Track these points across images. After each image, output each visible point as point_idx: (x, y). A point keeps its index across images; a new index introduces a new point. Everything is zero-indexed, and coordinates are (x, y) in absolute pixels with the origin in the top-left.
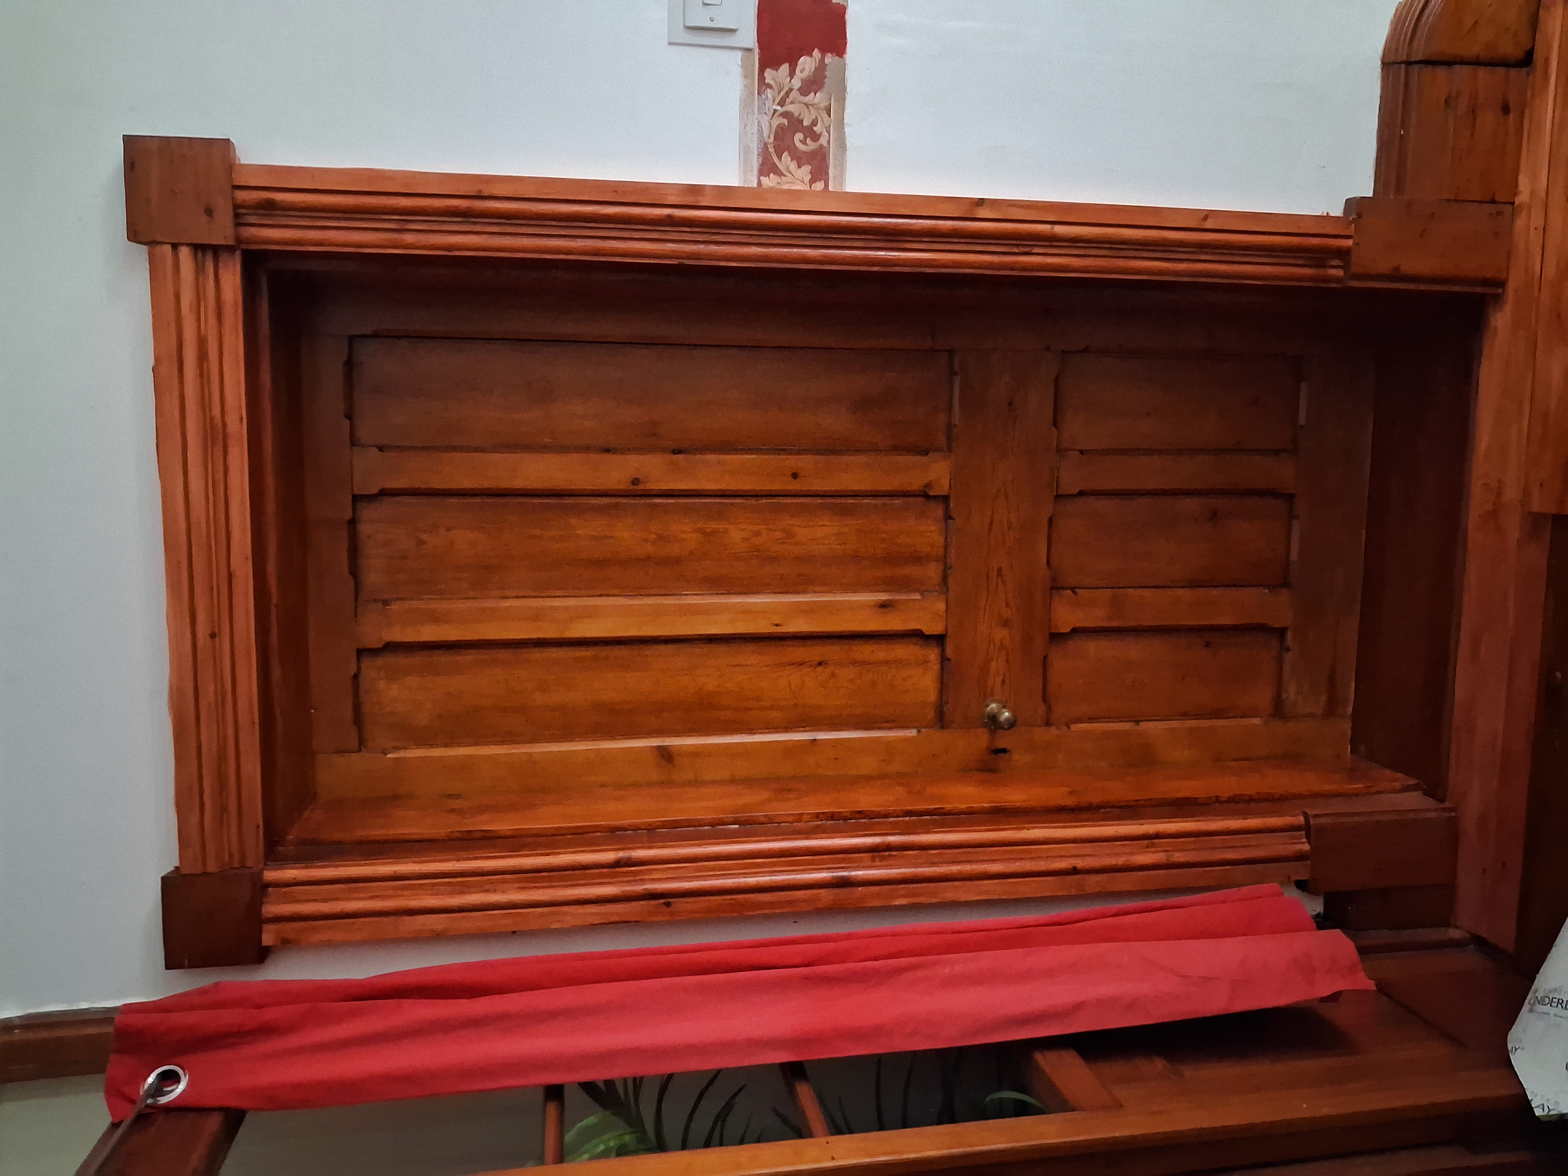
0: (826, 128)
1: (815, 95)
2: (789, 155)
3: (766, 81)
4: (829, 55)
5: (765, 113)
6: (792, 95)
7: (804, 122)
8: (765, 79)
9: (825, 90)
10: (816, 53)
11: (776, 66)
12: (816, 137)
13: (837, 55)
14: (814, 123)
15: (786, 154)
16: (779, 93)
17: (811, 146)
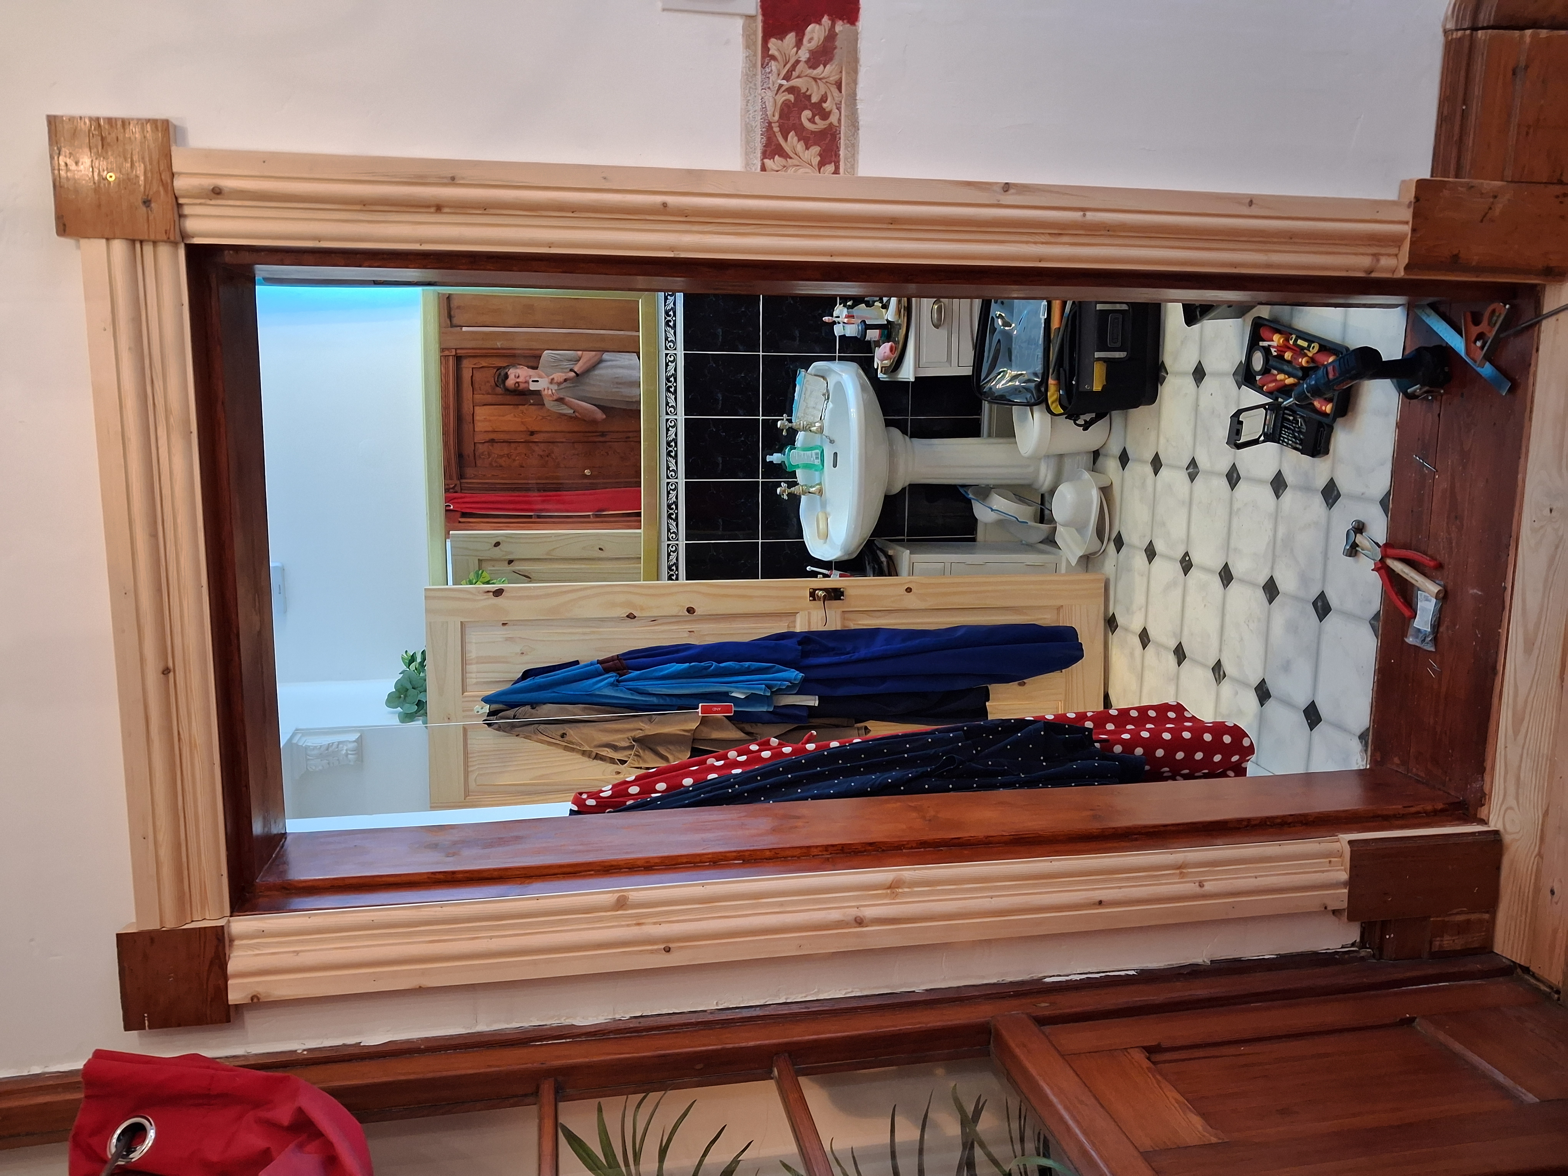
0: (836, 104)
1: (825, 67)
2: (796, 135)
3: (770, 53)
4: (840, 22)
5: (769, 88)
6: (799, 68)
7: (812, 98)
8: (769, 49)
9: (836, 61)
10: (826, 20)
11: (781, 34)
12: (825, 115)
13: (848, 22)
14: (824, 99)
15: (792, 133)
16: (784, 66)
17: (821, 124)
